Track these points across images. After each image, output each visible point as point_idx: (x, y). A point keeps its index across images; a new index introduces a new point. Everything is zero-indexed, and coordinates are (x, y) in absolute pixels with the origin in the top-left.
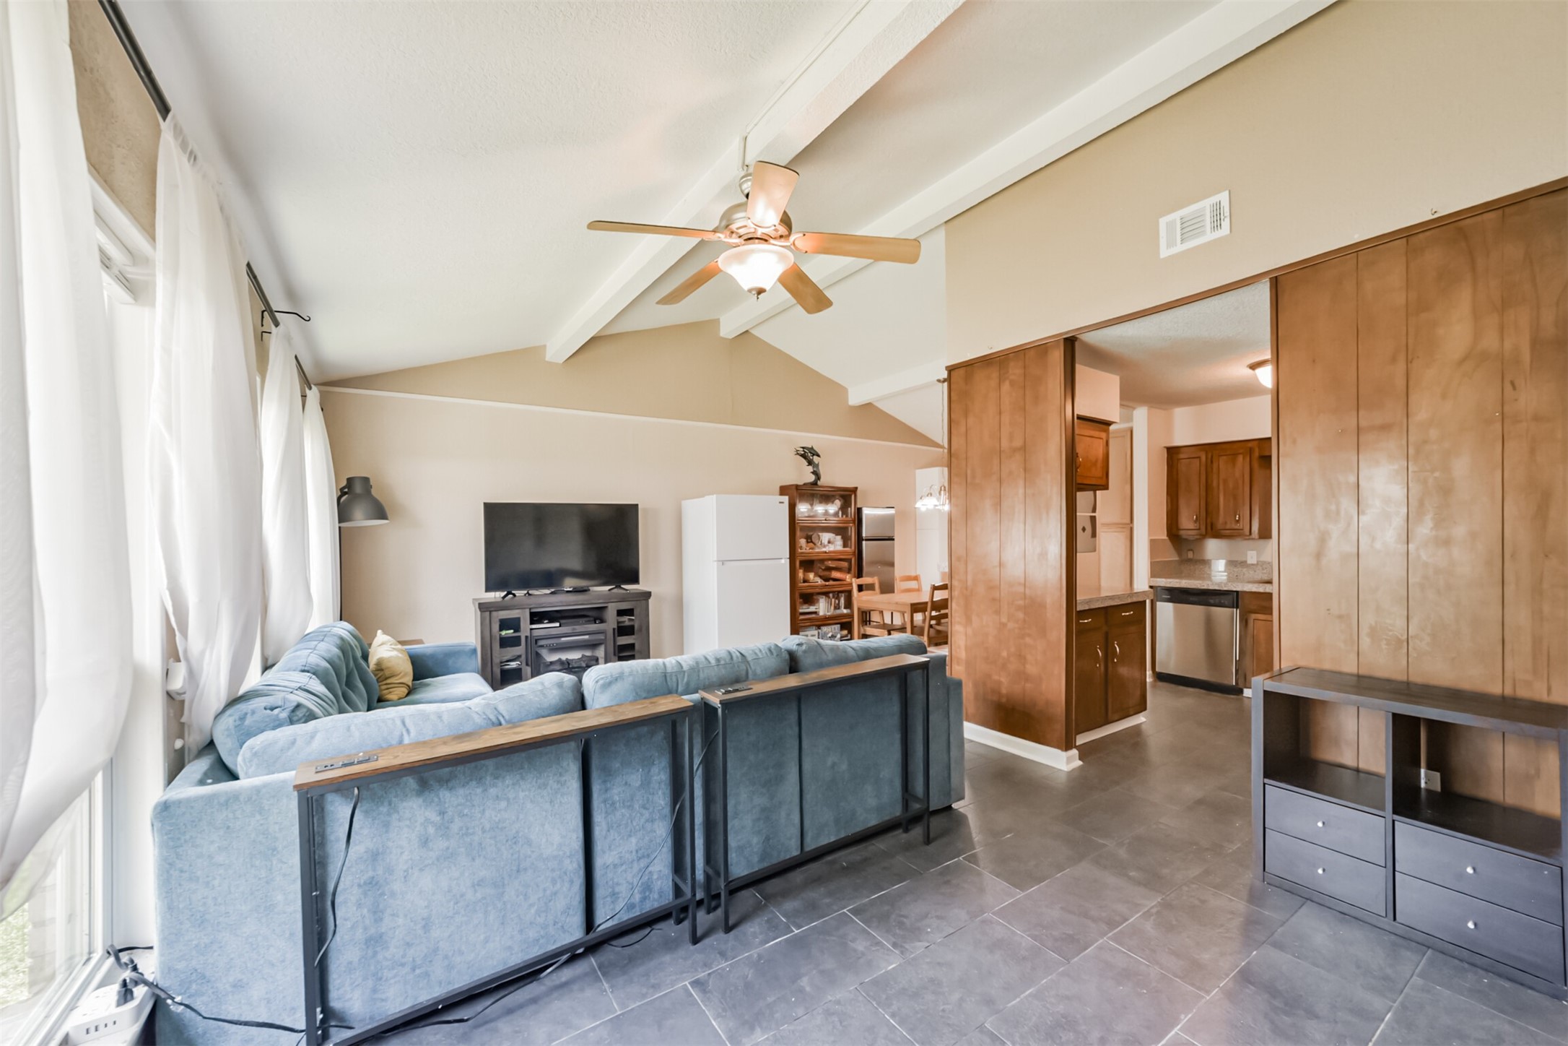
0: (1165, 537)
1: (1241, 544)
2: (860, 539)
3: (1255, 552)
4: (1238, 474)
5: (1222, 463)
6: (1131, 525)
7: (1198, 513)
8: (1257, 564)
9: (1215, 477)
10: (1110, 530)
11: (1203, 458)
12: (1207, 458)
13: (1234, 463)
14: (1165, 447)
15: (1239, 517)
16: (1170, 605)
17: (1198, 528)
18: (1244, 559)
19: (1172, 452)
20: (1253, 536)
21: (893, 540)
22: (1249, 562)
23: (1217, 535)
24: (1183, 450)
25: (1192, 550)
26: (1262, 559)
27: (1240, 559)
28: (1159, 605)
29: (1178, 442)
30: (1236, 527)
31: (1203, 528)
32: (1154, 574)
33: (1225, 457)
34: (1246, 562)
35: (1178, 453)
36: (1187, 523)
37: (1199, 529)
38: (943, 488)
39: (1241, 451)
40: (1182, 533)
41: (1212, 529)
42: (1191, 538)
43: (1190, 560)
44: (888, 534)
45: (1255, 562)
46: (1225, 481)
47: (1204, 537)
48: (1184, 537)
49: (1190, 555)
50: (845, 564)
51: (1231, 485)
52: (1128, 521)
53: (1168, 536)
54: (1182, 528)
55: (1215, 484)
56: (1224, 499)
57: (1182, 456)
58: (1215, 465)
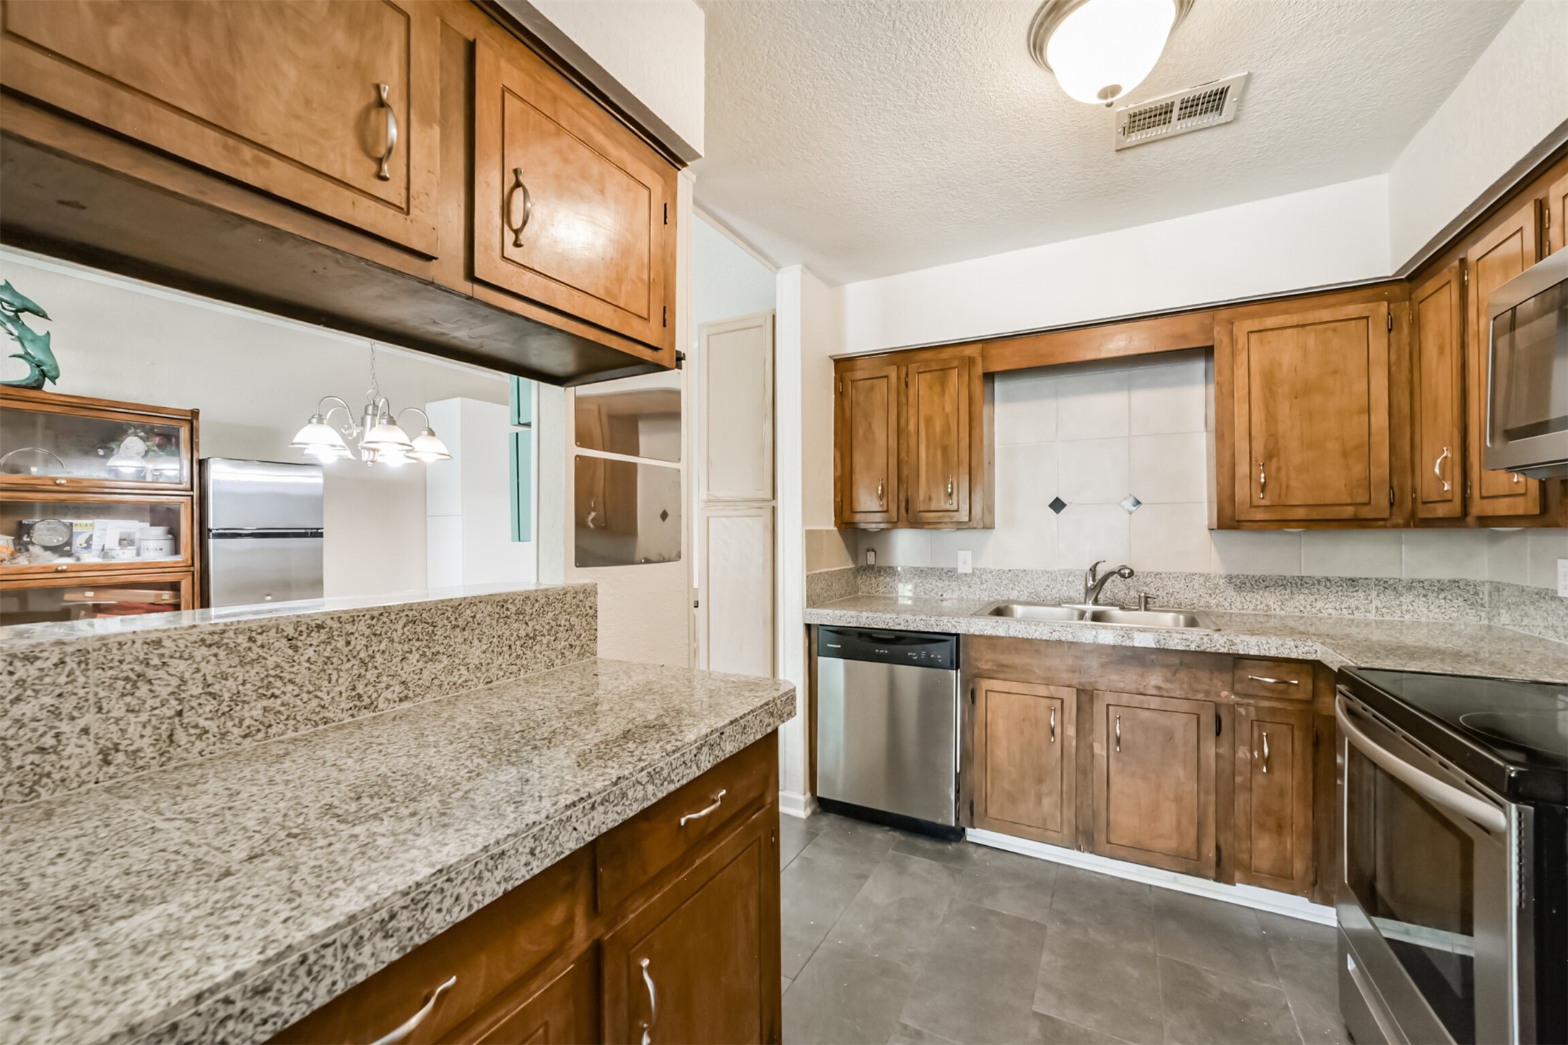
0: (832, 527)
1: (950, 537)
2: (204, 532)
3: (969, 553)
4: (949, 408)
5: (922, 386)
6: (773, 503)
7: (885, 482)
8: (973, 574)
9: (912, 411)
10: (738, 513)
11: (893, 377)
12: (899, 378)
13: (943, 383)
14: (830, 357)
15: (952, 488)
16: (840, 663)
17: (885, 509)
18: (952, 566)
19: (843, 365)
20: (974, 523)
21: (321, 535)
22: (961, 570)
23: (915, 522)
24: (860, 363)
25: (873, 550)
26: (979, 565)
27: (946, 565)
28: (822, 661)
29: (853, 346)
30: (948, 507)
31: (893, 508)
32: (812, 601)
33: (928, 376)
34: (955, 570)
35: (852, 370)
36: (868, 501)
37: (887, 511)
38: (370, 408)
39: (955, 363)
40: (858, 518)
41: (907, 511)
42: (873, 527)
43: (871, 568)
44: (308, 523)
45: (970, 571)
46: (929, 420)
47: (894, 524)
48: (863, 526)
49: (871, 559)
50: (166, 596)
51: (938, 426)
52: (769, 496)
53: (836, 525)
54: (858, 509)
55: (912, 427)
56: (927, 453)
57: (859, 375)
58: (912, 391)
